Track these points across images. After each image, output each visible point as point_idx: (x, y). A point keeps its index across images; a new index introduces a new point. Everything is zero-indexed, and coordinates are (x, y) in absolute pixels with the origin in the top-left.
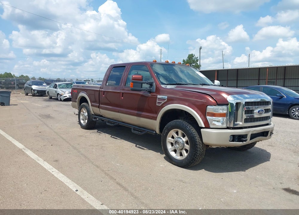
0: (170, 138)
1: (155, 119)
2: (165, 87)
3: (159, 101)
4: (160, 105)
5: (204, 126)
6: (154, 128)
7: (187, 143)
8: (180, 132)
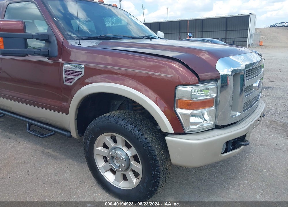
0: (100, 148)
1: (66, 111)
2: (77, 45)
3: (68, 77)
4: (71, 84)
5: (171, 130)
6: (66, 126)
7: (135, 158)
8: (120, 138)
